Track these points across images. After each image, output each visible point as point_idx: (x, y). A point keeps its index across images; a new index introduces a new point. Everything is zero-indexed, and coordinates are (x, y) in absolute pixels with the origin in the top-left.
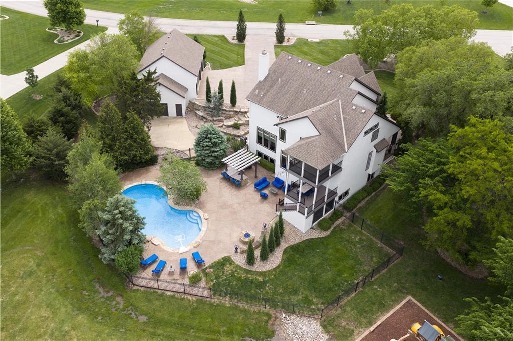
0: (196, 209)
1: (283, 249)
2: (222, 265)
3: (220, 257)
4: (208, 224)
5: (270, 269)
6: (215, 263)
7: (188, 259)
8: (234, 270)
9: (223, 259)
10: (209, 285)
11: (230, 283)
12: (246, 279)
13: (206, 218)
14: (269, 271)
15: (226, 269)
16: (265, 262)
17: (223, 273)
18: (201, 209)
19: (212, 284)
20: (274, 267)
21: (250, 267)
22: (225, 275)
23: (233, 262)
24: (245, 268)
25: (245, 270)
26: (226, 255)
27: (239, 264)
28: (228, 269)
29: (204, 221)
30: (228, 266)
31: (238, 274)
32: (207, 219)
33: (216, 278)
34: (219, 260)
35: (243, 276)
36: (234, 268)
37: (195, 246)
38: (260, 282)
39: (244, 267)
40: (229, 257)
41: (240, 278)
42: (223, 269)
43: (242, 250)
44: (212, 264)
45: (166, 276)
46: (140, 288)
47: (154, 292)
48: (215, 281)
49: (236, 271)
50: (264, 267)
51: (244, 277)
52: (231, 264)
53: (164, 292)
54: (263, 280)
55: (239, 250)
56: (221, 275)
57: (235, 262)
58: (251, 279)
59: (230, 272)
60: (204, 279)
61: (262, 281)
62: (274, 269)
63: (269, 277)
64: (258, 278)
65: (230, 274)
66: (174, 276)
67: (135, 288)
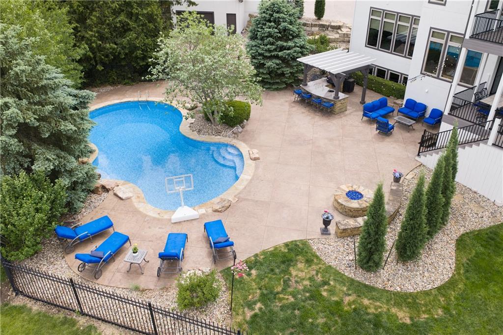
0: (234, 142)
1: (455, 236)
2: (283, 262)
3: (279, 239)
4: (257, 168)
5: (429, 287)
6: (264, 253)
7: (192, 237)
8: (319, 278)
9: (286, 245)
10: (240, 318)
11: (304, 317)
12: (355, 310)
13: (253, 156)
14: (427, 293)
15: (294, 273)
16: (410, 265)
17: (286, 283)
18: (244, 141)
19: (249, 314)
20: (438, 284)
21: (368, 275)
22: (290, 290)
23: (317, 257)
24: (352, 276)
25: (352, 281)
26: (295, 236)
27: (333, 264)
28: (301, 274)
29: (248, 162)
30: (300, 265)
31: (332, 292)
32: (255, 159)
33: (264, 298)
34: (276, 248)
35: (347, 299)
36: (318, 272)
37: (217, 207)
38: (404, 324)
39: (350, 273)
40: (305, 243)
41: (338, 304)
42: (286, 272)
43: (342, 227)
44: (256, 255)
45: (118, 276)
46: (30, 303)
47: (65, 321)
48: (259, 305)
49: (325, 283)
50: (408, 278)
51: (349, 304)
52: (309, 262)
53: (96, 323)
54: (411, 318)
55: (332, 228)
56: (280, 289)
57: (322, 258)
58: (372, 310)
59: (307, 283)
60: (224, 297)
61: (408, 321)
62: (439, 289)
63: (428, 312)
64: (394, 310)
65: (305, 290)
66: (142, 278)
67: (19, 301)
